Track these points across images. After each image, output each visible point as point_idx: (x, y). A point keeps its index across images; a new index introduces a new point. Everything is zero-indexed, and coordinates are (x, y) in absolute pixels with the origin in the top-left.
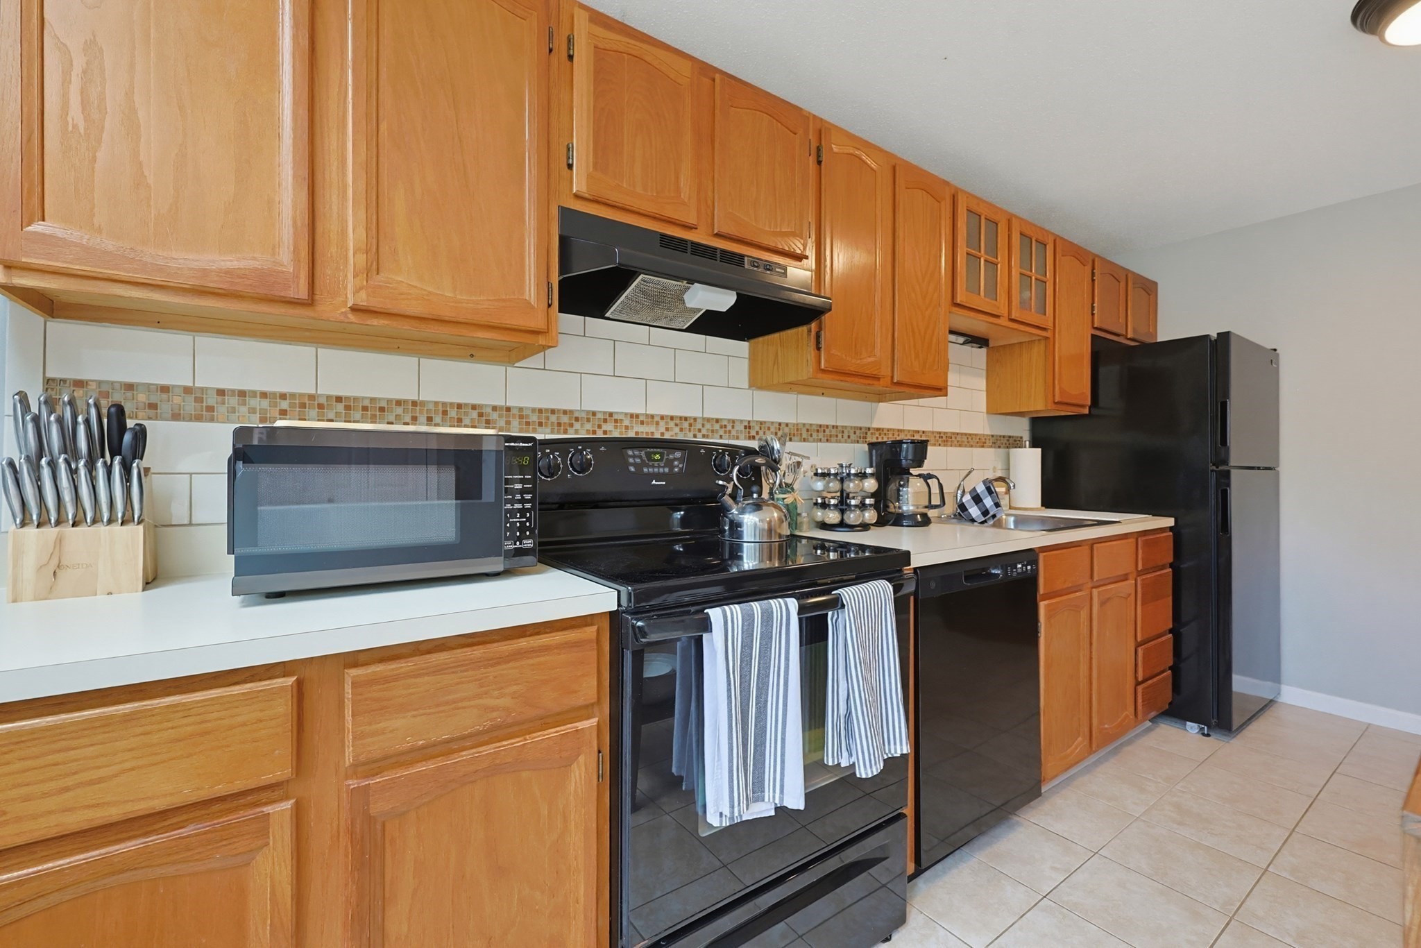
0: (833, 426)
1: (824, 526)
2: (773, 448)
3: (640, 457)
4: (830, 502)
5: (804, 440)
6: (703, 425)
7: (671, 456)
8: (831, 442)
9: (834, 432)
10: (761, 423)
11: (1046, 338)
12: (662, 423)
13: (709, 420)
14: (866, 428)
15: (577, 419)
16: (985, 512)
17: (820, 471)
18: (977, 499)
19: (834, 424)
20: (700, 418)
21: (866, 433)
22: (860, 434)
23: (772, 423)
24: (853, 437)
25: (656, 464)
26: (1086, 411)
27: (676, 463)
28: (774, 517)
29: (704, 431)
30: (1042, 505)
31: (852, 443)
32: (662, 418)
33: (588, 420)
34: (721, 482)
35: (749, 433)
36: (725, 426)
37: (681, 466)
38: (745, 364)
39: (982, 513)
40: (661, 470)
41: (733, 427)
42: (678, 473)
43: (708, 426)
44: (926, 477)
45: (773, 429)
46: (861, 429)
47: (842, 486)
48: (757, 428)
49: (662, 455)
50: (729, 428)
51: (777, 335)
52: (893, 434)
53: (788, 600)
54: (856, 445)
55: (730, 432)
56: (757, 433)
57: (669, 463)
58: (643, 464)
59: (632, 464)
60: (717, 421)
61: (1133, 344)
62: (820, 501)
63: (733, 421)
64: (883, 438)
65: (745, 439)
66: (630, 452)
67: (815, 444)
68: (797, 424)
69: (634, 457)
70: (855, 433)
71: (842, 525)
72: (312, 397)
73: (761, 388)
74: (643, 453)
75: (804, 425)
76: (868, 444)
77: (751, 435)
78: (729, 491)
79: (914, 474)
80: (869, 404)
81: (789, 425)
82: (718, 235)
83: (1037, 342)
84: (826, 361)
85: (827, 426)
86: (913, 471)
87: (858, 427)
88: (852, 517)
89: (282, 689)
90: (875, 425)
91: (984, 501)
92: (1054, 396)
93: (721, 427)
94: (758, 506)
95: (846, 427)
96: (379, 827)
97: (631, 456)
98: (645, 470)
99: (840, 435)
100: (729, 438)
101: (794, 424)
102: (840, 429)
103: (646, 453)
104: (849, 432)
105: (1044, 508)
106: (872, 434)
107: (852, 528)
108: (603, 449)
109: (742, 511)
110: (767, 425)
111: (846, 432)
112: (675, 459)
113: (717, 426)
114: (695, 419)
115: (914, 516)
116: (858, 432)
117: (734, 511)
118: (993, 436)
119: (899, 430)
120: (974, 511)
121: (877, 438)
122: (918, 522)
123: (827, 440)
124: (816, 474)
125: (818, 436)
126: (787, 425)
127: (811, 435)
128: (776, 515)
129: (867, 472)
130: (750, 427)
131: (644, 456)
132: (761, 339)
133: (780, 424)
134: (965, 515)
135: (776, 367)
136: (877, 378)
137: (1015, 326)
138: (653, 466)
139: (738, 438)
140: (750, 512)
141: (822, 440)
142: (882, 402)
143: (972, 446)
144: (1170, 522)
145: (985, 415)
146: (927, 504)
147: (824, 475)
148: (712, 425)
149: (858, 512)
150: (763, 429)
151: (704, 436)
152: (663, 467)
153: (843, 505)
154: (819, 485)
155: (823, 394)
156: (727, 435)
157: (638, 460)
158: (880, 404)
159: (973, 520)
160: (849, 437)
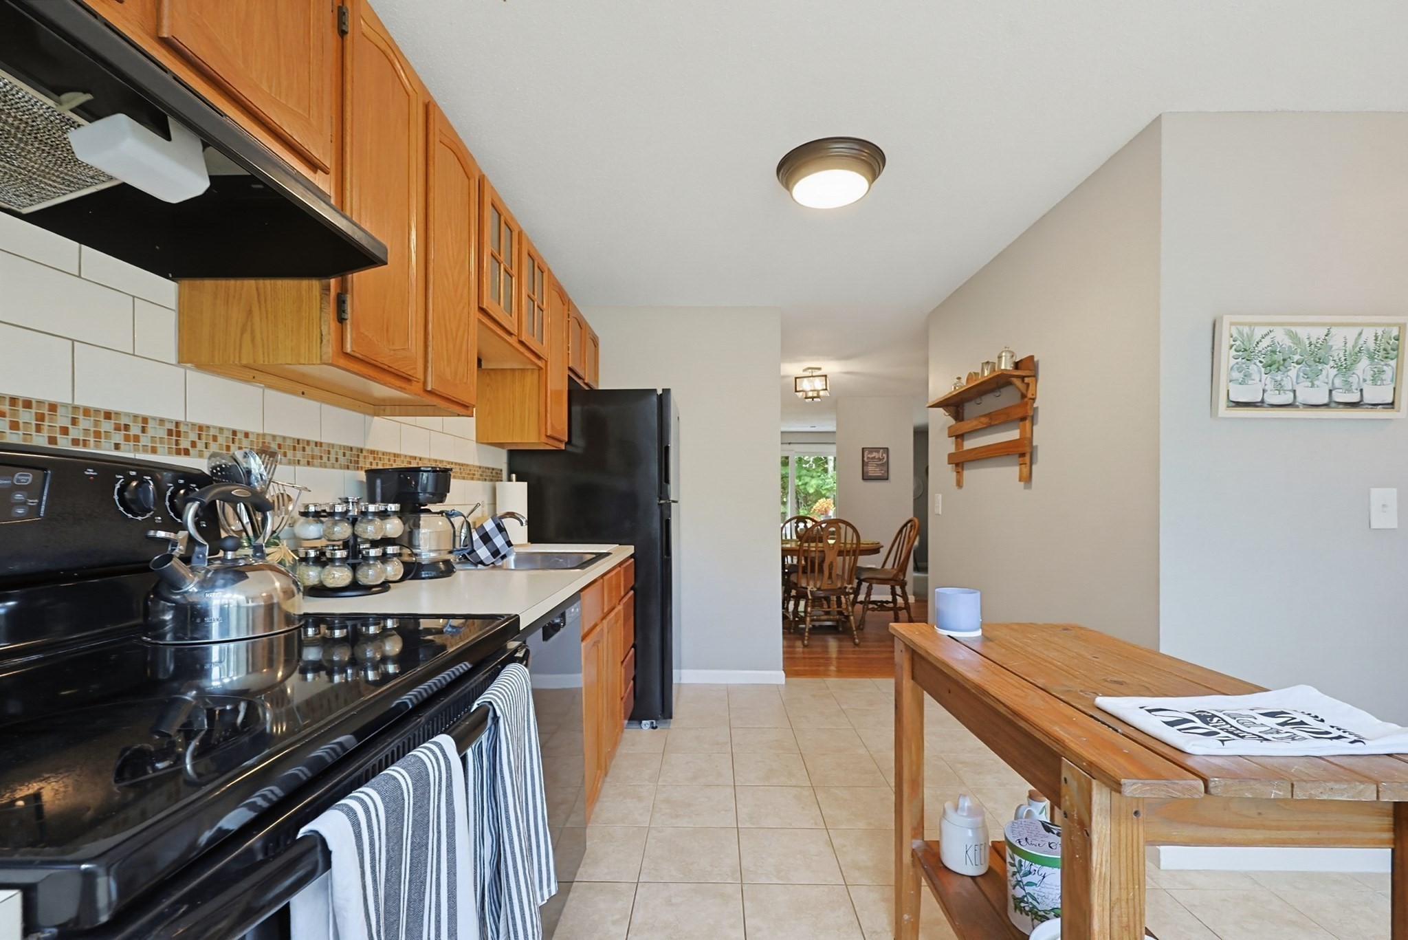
0: (316, 443)
1: (319, 591)
2: (249, 472)
4: (335, 554)
6: (74, 421)
8: (313, 466)
9: (317, 451)
10: (201, 428)
11: (540, 368)
13: (87, 412)
14: (358, 449)
16: (495, 553)
17: (312, 509)
18: (486, 538)
19: (318, 440)
20: (65, 405)
21: (358, 456)
22: (352, 457)
23: (221, 429)
24: (342, 460)
26: (563, 447)
27: (20, 497)
28: (276, 589)
29: (74, 433)
30: (528, 541)
31: (341, 468)
34: (161, 534)
35: (177, 443)
36: (127, 427)
37: (33, 502)
38: (171, 319)
39: (492, 554)
41: (144, 430)
42: (25, 519)
43: (84, 423)
44: (449, 515)
45: (221, 440)
46: (351, 449)
47: (354, 530)
48: (193, 436)
50: (135, 430)
51: (250, 284)
52: (389, 460)
53: (437, 739)
54: (346, 472)
55: (137, 438)
56: (194, 444)
60: (108, 415)
61: (586, 388)
62: (312, 554)
63: (145, 420)
64: (377, 464)
65: (170, 453)
67: (291, 468)
68: (264, 435)
70: (344, 455)
71: (355, 587)
73: (200, 367)
75: (274, 437)
76: (366, 471)
77: (182, 446)
78: (180, 549)
79: (433, 511)
80: (362, 416)
81: (250, 436)
82: (169, 44)
83: (530, 372)
84: (354, 341)
85: (308, 442)
86: (434, 508)
87: (348, 447)
88: (370, 575)
90: (369, 446)
91: (494, 540)
92: (546, 429)
93: (117, 428)
94: (237, 573)
95: (333, 445)
99: (325, 459)
100: (136, 450)
101: (258, 435)
102: (325, 447)
104: (337, 452)
105: (530, 543)
106: (365, 457)
107: (367, 590)
109: (207, 585)
110: (212, 432)
111: (333, 452)
112: (16, 489)
113: (107, 426)
114: (53, 407)
115: (433, 565)
116: (348, 453)
117: (192, 588)
118: (480, 467)
119: (395, 455)
120: (483, 552)
121: (371, 464)
122: (442, 572)
123: (308, 463)
124: (305, 514)
125: (294, 456)
126: (246, 435)
128: (277, 584)
129: (389, 509)
130: (178, 434)
132: (209, 284)
133: (234, 433)
134: (471, 558)
135: (247, 336)
136: (407, 379)
137: (522, 349)
139: (154, 451)
140: (224, 586)
141: (301, 463)
142: (378, 416)
143: (464, 478)
144: (631, 551)
145: (475, 442)
146: (450, 548)
147: (317, 515)
148: (96, 423)
149: (379, 565)
150: (204, 437)
151: (75, 442)
153: (354, 555)
154: (312, 530)
155: (303, 393)
156: (132, 443)
158: (375, 417)
159: (482, 563)
160: (337, 460)
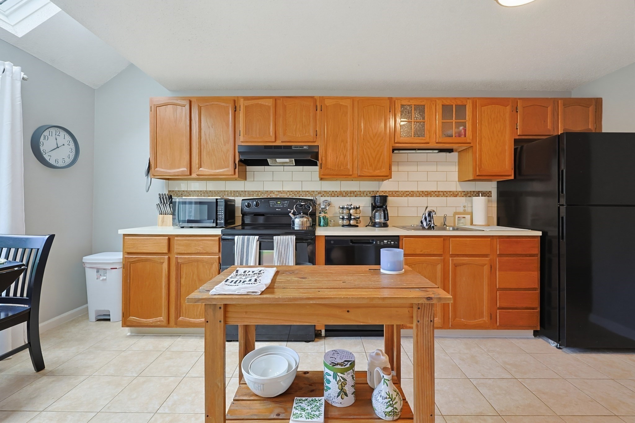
3: (274, 203)
4: (345, 217)
5: (344, 196)
6: (302, 193)
7: (284, 202)
9: (360, 193)
12: (288, 193)
14: (376, 191)
15: (263, 193)
17: (341, 207)
20: (301, 191)
25: (279, 205)
27: (285, 204)
32: (288, 191)
33: (266, 193)
40: (280, 206)
42: (285, 207)
43: (304, 193)
46: (373, 191)
47: (350, 212)
48: (323, 193)
49: (281, 202)
50: (312, 193)
54: (365, 197)
55: (312, 195)
56: (323, 195)
57: (283, 204)
58: (275, 204)
59: (271, 205)
62: (341, 217)
66: (271, 202)
68: (341, 191)
69: (272, 203)
70: (370, 193)
72: (206, 191)
74: (275, 202)
75: (344, 191)
78: (292, 212)
89: (166, 238)
90: (381, 190)
93: (309, 193)
95: (365, 191)
96: (180, 265)
97: (271, 203)
98: (275, 206)
101: (339, 191)
103: (276, 202)
104: (367, 193)
108: (263, 201)
112: (285, 203)
113: (307, 193)
114: (299, 191)
116: (372, 193)
118: (463, 192)
123: (356, 196)
125: (351, 195)
127: (347, 195)
131: (275, 203)
134: (422, 225)
138: (278, 205)
140: (298, 218)
144: (540, 233)
145: (457, 182)
150: (326, 193)
152: (281, 205)
153: (350, 218)
157: (273, 204)
158: (384, 181)
160: (367, 195)
